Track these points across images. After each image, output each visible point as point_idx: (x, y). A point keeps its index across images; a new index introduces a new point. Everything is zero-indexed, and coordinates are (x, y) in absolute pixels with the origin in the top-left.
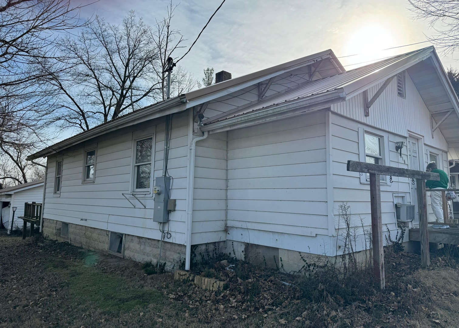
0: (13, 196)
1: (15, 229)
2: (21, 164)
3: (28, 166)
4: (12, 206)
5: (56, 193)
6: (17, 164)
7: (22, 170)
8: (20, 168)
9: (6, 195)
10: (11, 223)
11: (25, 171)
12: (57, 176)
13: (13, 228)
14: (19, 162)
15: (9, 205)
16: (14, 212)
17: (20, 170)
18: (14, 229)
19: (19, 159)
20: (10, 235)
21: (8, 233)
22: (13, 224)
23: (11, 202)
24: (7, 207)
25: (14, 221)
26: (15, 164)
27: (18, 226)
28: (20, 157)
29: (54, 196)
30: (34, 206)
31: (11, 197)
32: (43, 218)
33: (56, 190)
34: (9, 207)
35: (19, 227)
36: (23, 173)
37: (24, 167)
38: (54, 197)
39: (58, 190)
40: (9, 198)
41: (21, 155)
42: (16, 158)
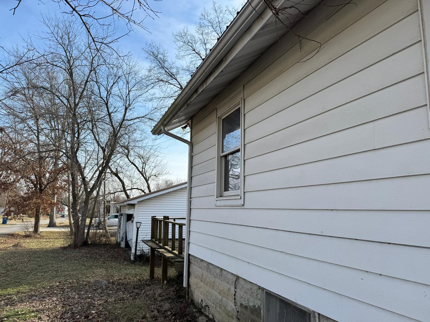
0: (136, 207)
1: (140, 253)
2: (146, 175)
3: (152, 177)
4: (135, 220)
5: (221, 196)
6: (142, 175)
7: (147, 181)
8: (145, 179)
9: (128, 204)
10: (135, 244)
11: (149, 182)
12: (222, 155)
13: (137, 251)
14: (144, 173)
15: (132, 219)
16: (138, 229)
17: (145, 181)
18: (138, 253)
19: (143, 169)
20: (134, 262)
21: (132, 258)
22: (138, 246)
23: (135, 216)
24: (130, 221)
25: (138, 242)
26: (141, 175)
27: (143, 249)
28: (144, 168)
29: (218, 203)
30: (166, 224)
31: (134, 208)
32: (189, 255)
33: (221, 189)
34: (132, 222)
35: (145, 251)
36: (148, 184)
37: (149, 178)
38: (218, 207)
39: (226, 189)
40: (132, 210)
41: (145, 165)
42: (142, 170)
